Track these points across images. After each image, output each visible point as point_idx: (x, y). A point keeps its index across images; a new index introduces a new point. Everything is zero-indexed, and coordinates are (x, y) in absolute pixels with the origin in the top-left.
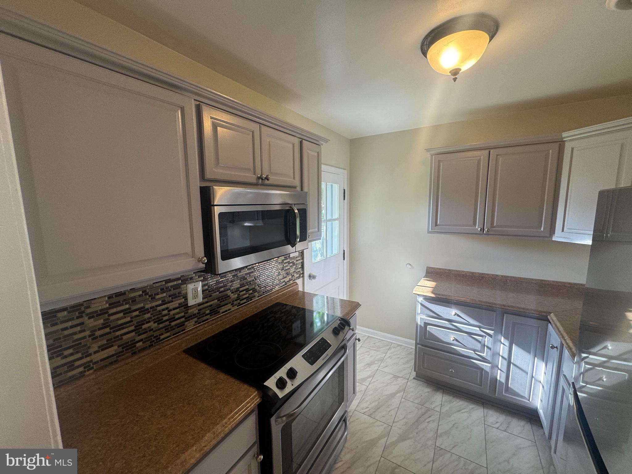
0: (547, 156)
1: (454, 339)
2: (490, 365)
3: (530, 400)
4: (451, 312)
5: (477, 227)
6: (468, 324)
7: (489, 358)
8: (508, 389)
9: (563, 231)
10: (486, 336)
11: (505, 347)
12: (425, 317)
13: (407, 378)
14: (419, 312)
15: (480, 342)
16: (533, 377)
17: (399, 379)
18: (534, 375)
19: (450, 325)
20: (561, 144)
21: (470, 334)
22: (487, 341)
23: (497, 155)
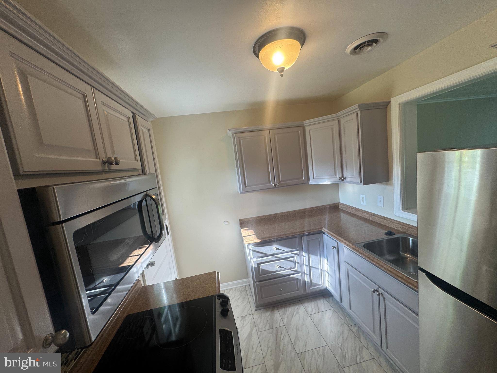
0: (298, 134)
1: (279, 266)
2: (300, 274)
3: (323, 285)
4: (273, 248)
5: (271, 184)
6: (284, 252)
7: (299, 270)
8: (312, 284)
9: (314, 178)
10: (295, 256)
11: (306, 258)
12: (256, 259)
13: (251, 313)
14: (252, 257)
15: (292, 261)
16: (321, 270)
17: (247, 318)
18: (322, 269)
19: (274, 258)
20: (303, 127)
21: (286, 259)
22: (296, 259)
23: (274, 134)
